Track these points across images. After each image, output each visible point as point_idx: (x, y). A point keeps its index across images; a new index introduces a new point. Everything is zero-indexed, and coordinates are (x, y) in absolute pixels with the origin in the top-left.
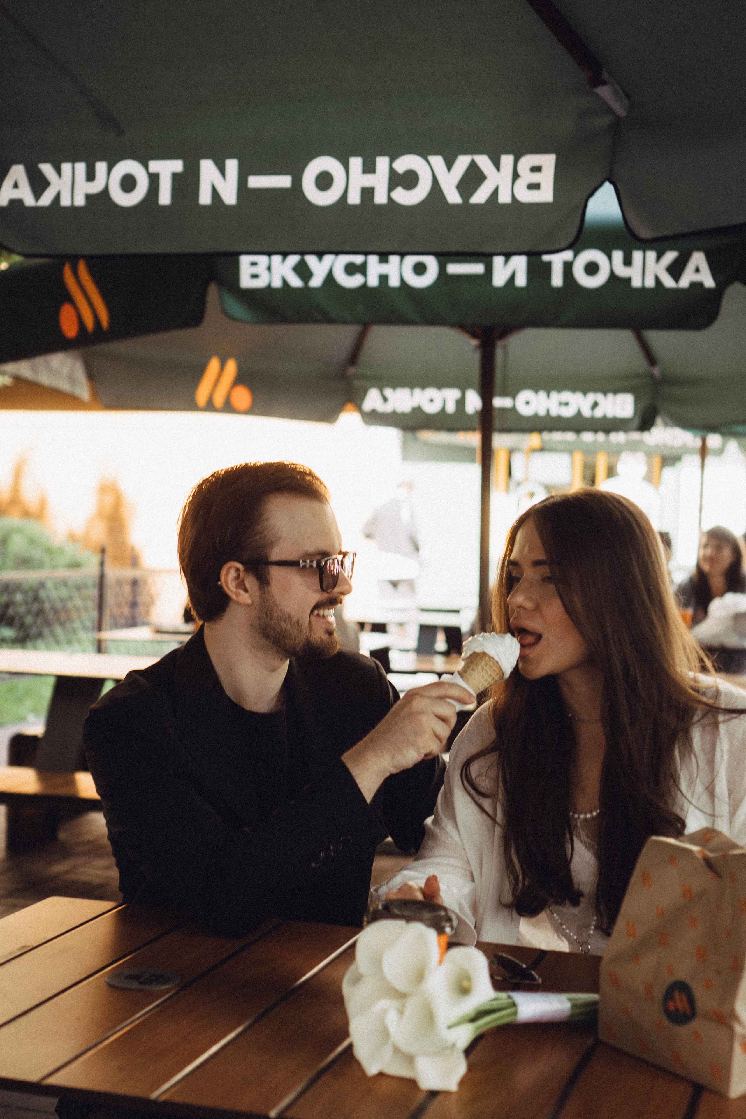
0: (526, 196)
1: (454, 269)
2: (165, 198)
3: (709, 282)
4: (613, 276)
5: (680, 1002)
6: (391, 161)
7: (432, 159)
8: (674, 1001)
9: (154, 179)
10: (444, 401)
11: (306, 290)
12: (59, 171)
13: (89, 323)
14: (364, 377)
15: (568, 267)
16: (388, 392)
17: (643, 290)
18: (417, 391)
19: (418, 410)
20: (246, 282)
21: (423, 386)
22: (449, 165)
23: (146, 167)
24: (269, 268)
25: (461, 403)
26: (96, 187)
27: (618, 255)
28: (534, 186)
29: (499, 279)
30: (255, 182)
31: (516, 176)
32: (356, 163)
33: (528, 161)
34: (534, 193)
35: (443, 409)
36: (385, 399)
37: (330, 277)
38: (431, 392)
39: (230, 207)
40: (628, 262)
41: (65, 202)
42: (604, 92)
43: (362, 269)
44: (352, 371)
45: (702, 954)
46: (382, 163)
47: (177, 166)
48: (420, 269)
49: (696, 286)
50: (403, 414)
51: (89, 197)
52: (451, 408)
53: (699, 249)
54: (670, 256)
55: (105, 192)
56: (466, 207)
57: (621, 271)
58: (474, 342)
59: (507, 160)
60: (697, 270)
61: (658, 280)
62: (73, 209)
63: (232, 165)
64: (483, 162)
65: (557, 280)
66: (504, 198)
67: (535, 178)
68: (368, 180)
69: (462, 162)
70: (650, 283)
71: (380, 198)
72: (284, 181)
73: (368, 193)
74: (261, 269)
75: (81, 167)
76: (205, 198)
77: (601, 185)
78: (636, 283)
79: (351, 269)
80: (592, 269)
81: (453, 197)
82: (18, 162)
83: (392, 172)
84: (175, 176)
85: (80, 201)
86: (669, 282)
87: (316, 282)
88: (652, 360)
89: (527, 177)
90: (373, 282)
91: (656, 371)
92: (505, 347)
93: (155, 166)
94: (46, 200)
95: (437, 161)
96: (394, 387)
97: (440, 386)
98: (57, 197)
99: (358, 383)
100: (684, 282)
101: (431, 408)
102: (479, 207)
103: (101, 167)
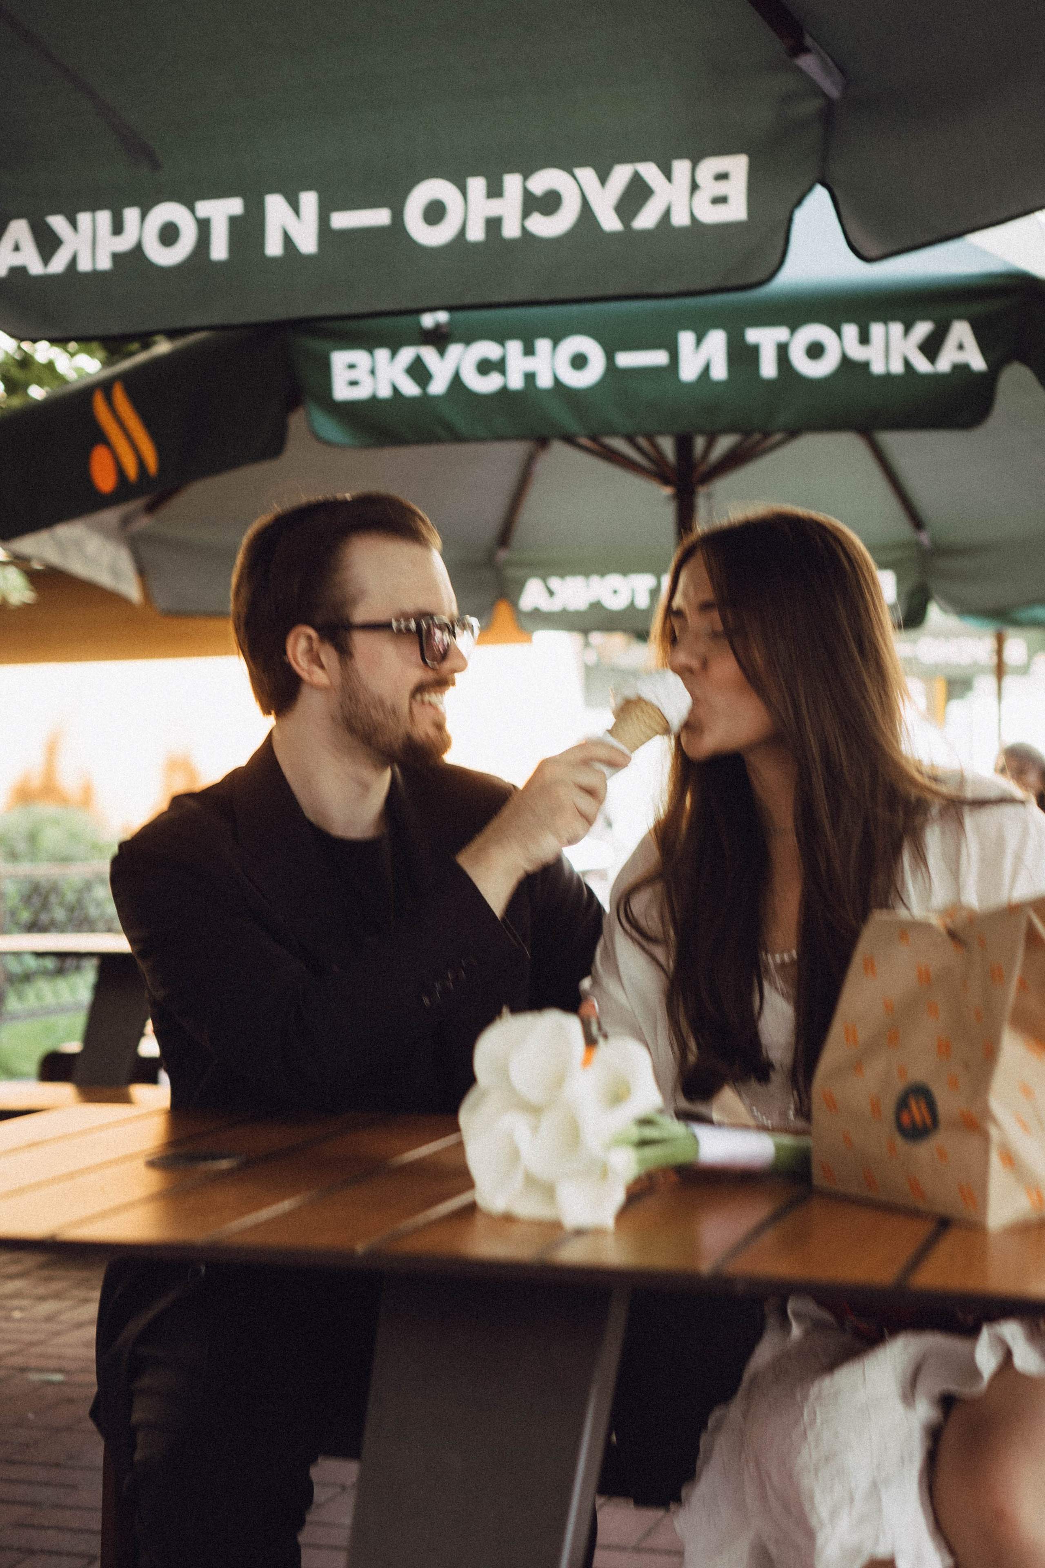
0: (710, 215)
1: (626, 359)
2: (219, 250)
3: (978, 363)
4: (845, 361)
5: (917, 1111)
6: (526, 178)
7: (580, 172)
8: (910, 1111)
9: (204, 226)
10: (633, 592)
11: (425, 399)
12: (74, 224)
13: (131, 469)
14: (520, 564)
15: (783, 350)
16: (555, 582)
17: (888, 377)
18: (595, 580)
19: (597, 606)
20: (341, 392)
21: (603, 573)
22: (603, 179)
23: (192, 210)
24: (373, 372)
26: (125, 243)
27: (850, 331)
28: (720, 200)
29: (689, 372)
30: (341, 220)
31: (694, 187)
32: (477, 185)
33: (710, 166)
34: (721, 208)
35: (632, 604)
36: (551, 593)
37: (457, 381)
38: (614, 580)
39: (309, 258)
40: (864, 339)
41: (84, 265)
42: (808, 63)
43: (500, 366)
44: (503, 555)
45: (944, 1049)
46: (512, 183)
47: (235, 206)
48: (579, 362)
49: (961, 369)
50: (577, 613)
51: (116, 257)
52: (642, 601)
53: (960, 317)
54: (923, 329)
55: (138, 249)
56: (629, 235)
57: (857, 352)
58: (667, 491)
59: (682, 167)
60: (961, 347)
61: (907, 364)
62: (96, 275)
63: (309, 200)
64: (650, 172)
65: (768, 368)
66: (680, 219)
67: (721, 188)
68: (494, 207)
69: (621, 175)
70: (897, 368)
71: (511, 230)
72: (380, 217)
73: (494, 224)
74: (361, 374)
75: (104, 217)
76: (274, 247)
77: (810, 189)
78: (877, 368)
79: (485, 367)
80: (815, 351)
81: (610, 222)
82: (18, 216)
83: (528, 195)
84: (233, 221)
85: (105, 263)
86: (922, 365)
87: (438, 386)
88: (917, 522)
89: (709, 188)
90: (516, 382)
91: (924, 538)
92: (709, 496)
93: (204, 208)
94: (58, 264)
95: (587, 175)
96: (562, 576)
97: (625, 570)
98: (74, 261)
99: (512, 573)
100: (944, 364)
101: (616, 603)
102: (645, 234)
103: (131, 215)
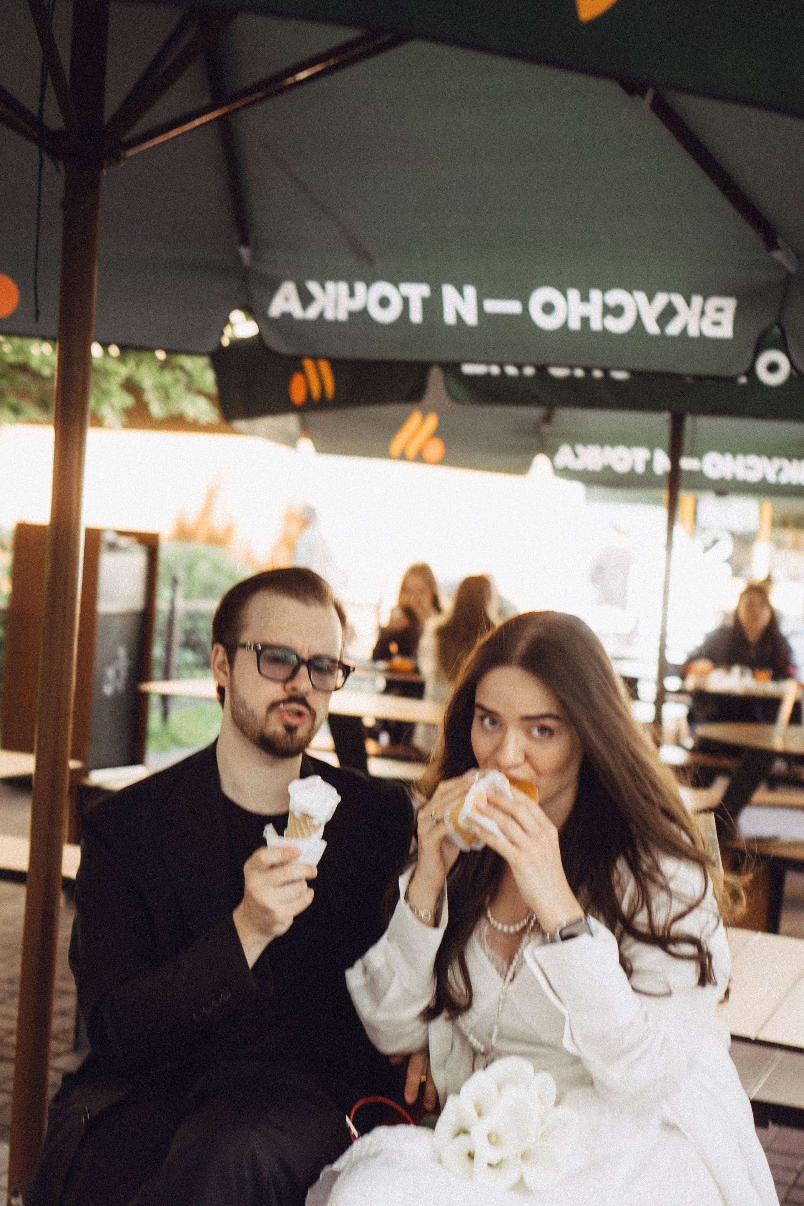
0: (711, 332)
2: (415, 317)
6: (604, 294)
7: (637, 294)
9: (406, 301)
10: (634, 460)
11: (520, 379)
12: (323, 288)
13: (316, 391)
14: (557, 435)
16: (580, 448)
18: (608, 449)
19: (608, 469)
21: (614, 445)
22: (650, 300)
23: (399, 290)
25: (649, 464)
26: (356, 305)
28: (717, 323)
30: (491, 306)
31: (703, 314)
32: (574, 294)
33: (714, 302)
34: (717, 329)
35: (633, 469)
36: (577, 457)
37: (541, 368)
38: (621, 451)
39: (471, 328)
41: (329, 315)
42: (779, 255)
44: (546, 428)
46: (596, 295)
47: (426, 290)
50: (594, 473)
51: (351, 314)
52: (640, 468)
55: (365, 309)
56: (663, 337)
59: (697, 300)
62: (336, 323)
63: (470, 291)
64: (678, 300)
65: (742, 380)
66: (693, 332)
67: (719, 316)
68: (585, 309)
69: (661, 299)
71: (595, 325)
72: (513, 307)
73: (586, 320)
75: (343, 287)
76: (449, 319)
80: (773, 368)
81: (652, 328)
82: (289, 279)
83: (605, 304)
84: (424, 300)
85: (343, 316)
87: (529, 372)
89: (712, 315)
90: (579, 374)
93: (406, 289)
94: (312, 313)
95: (641, 297)
96: (585, 445)
97: (630, 444)
98: (323, 312)
99: (551, 439)
101: (621, 467)
102: (672, 338)
103: (360, 287)
